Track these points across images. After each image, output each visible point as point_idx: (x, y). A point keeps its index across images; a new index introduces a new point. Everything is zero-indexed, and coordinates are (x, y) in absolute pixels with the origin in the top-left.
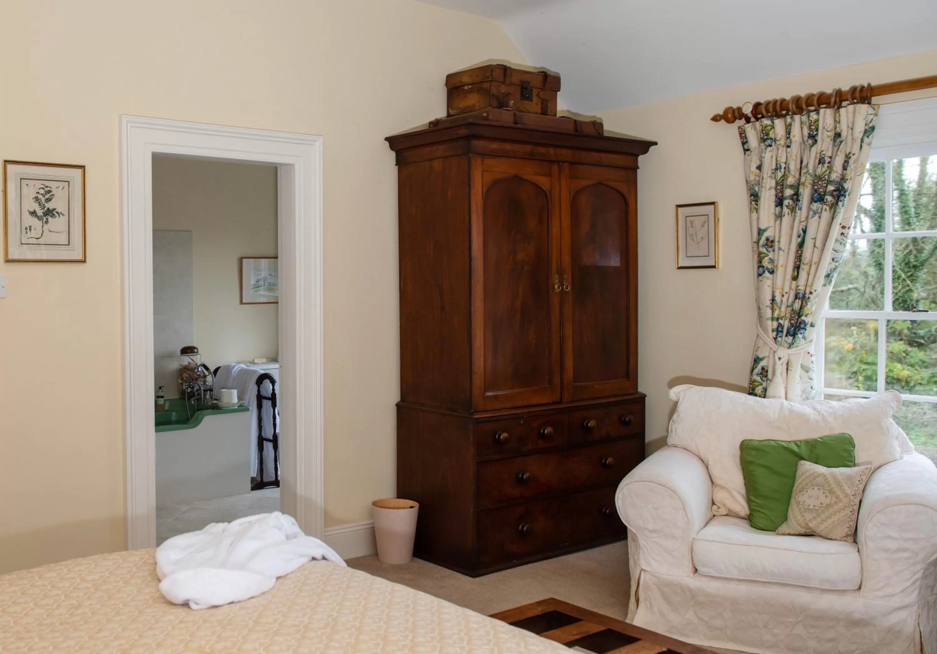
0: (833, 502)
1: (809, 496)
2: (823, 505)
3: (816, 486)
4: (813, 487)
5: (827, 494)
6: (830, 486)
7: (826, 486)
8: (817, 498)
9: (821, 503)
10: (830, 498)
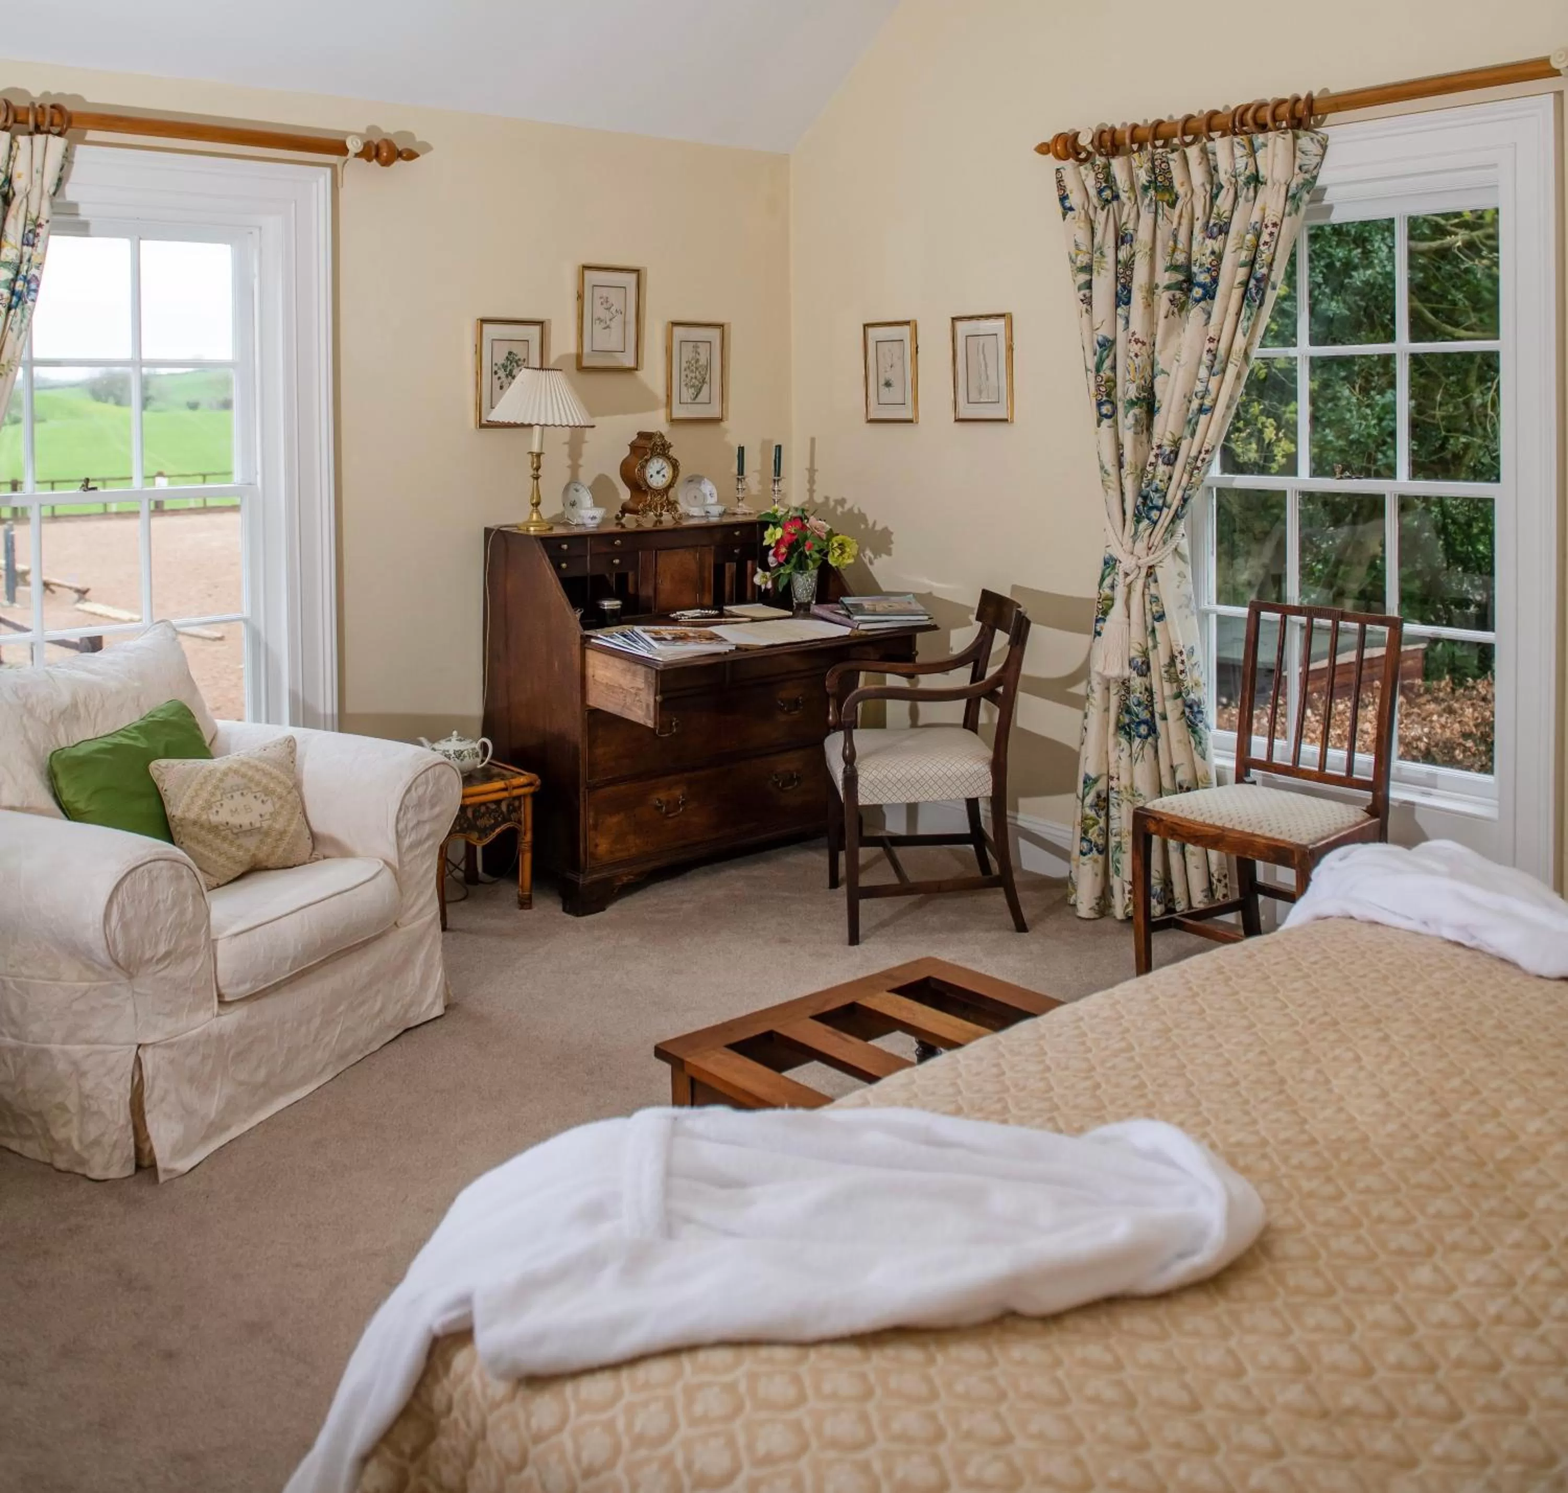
0: (277, 806)
1: (231, 811)
2: (265, 818)
3: (234, 791)
4: (229, 795)
5: (263, 797)
6: (258, 784)
7: (252, 785)
8: (248, 809)
9: (261, 816)
10: (269, 801)
